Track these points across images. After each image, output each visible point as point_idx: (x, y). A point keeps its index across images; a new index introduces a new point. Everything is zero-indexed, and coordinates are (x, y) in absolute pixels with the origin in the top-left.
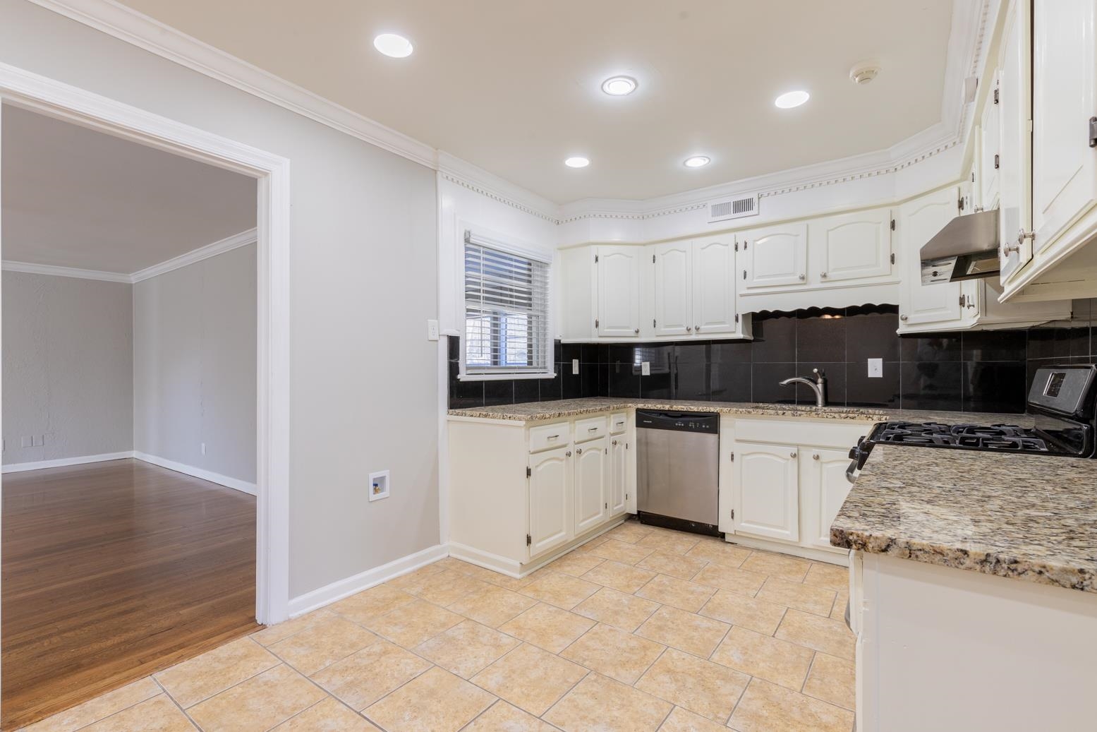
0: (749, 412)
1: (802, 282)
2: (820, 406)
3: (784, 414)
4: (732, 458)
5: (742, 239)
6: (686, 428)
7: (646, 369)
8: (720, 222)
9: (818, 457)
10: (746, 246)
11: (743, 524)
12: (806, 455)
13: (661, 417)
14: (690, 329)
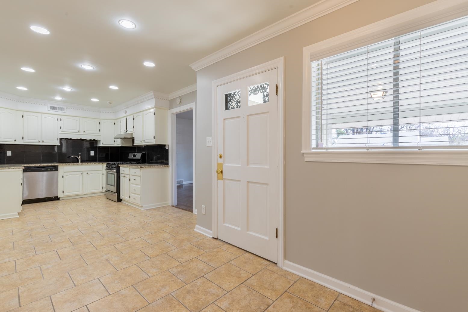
0: (69, 164)
1: (78, 132)
2: (80, 163)
4: (63, 177)
5: (59, 118)
6: (47, 170)
7: (9, 153)
8: (53, 112)
9: (87, 173)
10: (61, 120)
11: (67, 193)
12: (85, 173)
13: (36, 168)
14: (40, 141)
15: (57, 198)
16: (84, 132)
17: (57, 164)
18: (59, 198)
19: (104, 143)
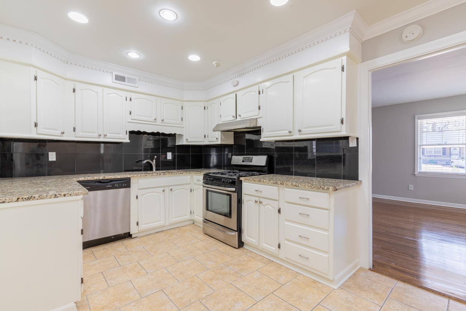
0: (146, 176)
1: (155, 121)
2: (154, 171)
3: (160, 174)
4: (137, 197)
5: (129, 95)
6: (113, 187)
7: (52, 157)
8: (119, 84)
9: (171, 190)
10: (131, 100)
11: (143, 226)
12: (167, 190)
13: (97, 184)
14: (101, 135)
15: (128, 236)
16: (163, 120)
17: (128, 176)
18: (132, 235)
19: (189, 140)
